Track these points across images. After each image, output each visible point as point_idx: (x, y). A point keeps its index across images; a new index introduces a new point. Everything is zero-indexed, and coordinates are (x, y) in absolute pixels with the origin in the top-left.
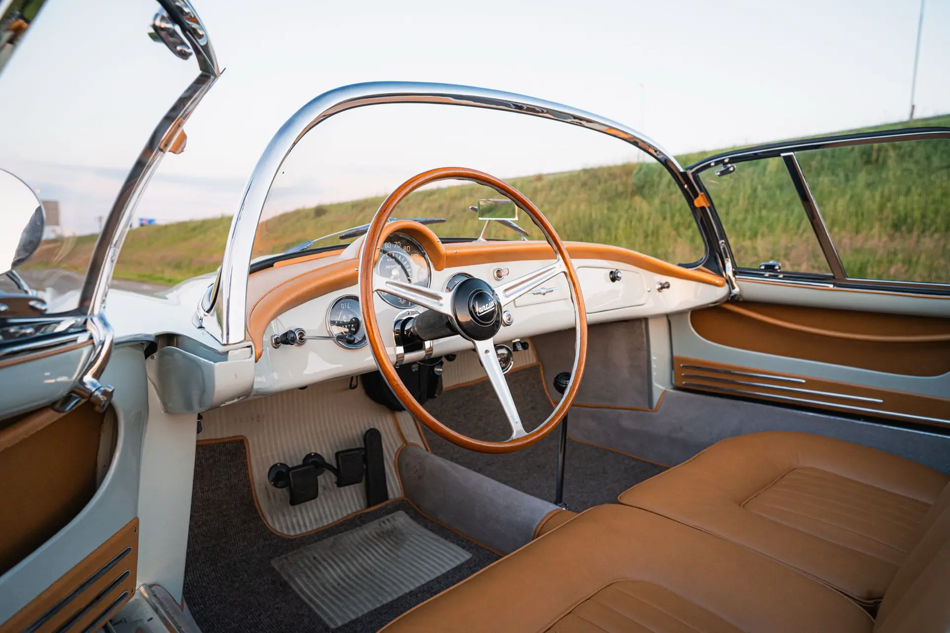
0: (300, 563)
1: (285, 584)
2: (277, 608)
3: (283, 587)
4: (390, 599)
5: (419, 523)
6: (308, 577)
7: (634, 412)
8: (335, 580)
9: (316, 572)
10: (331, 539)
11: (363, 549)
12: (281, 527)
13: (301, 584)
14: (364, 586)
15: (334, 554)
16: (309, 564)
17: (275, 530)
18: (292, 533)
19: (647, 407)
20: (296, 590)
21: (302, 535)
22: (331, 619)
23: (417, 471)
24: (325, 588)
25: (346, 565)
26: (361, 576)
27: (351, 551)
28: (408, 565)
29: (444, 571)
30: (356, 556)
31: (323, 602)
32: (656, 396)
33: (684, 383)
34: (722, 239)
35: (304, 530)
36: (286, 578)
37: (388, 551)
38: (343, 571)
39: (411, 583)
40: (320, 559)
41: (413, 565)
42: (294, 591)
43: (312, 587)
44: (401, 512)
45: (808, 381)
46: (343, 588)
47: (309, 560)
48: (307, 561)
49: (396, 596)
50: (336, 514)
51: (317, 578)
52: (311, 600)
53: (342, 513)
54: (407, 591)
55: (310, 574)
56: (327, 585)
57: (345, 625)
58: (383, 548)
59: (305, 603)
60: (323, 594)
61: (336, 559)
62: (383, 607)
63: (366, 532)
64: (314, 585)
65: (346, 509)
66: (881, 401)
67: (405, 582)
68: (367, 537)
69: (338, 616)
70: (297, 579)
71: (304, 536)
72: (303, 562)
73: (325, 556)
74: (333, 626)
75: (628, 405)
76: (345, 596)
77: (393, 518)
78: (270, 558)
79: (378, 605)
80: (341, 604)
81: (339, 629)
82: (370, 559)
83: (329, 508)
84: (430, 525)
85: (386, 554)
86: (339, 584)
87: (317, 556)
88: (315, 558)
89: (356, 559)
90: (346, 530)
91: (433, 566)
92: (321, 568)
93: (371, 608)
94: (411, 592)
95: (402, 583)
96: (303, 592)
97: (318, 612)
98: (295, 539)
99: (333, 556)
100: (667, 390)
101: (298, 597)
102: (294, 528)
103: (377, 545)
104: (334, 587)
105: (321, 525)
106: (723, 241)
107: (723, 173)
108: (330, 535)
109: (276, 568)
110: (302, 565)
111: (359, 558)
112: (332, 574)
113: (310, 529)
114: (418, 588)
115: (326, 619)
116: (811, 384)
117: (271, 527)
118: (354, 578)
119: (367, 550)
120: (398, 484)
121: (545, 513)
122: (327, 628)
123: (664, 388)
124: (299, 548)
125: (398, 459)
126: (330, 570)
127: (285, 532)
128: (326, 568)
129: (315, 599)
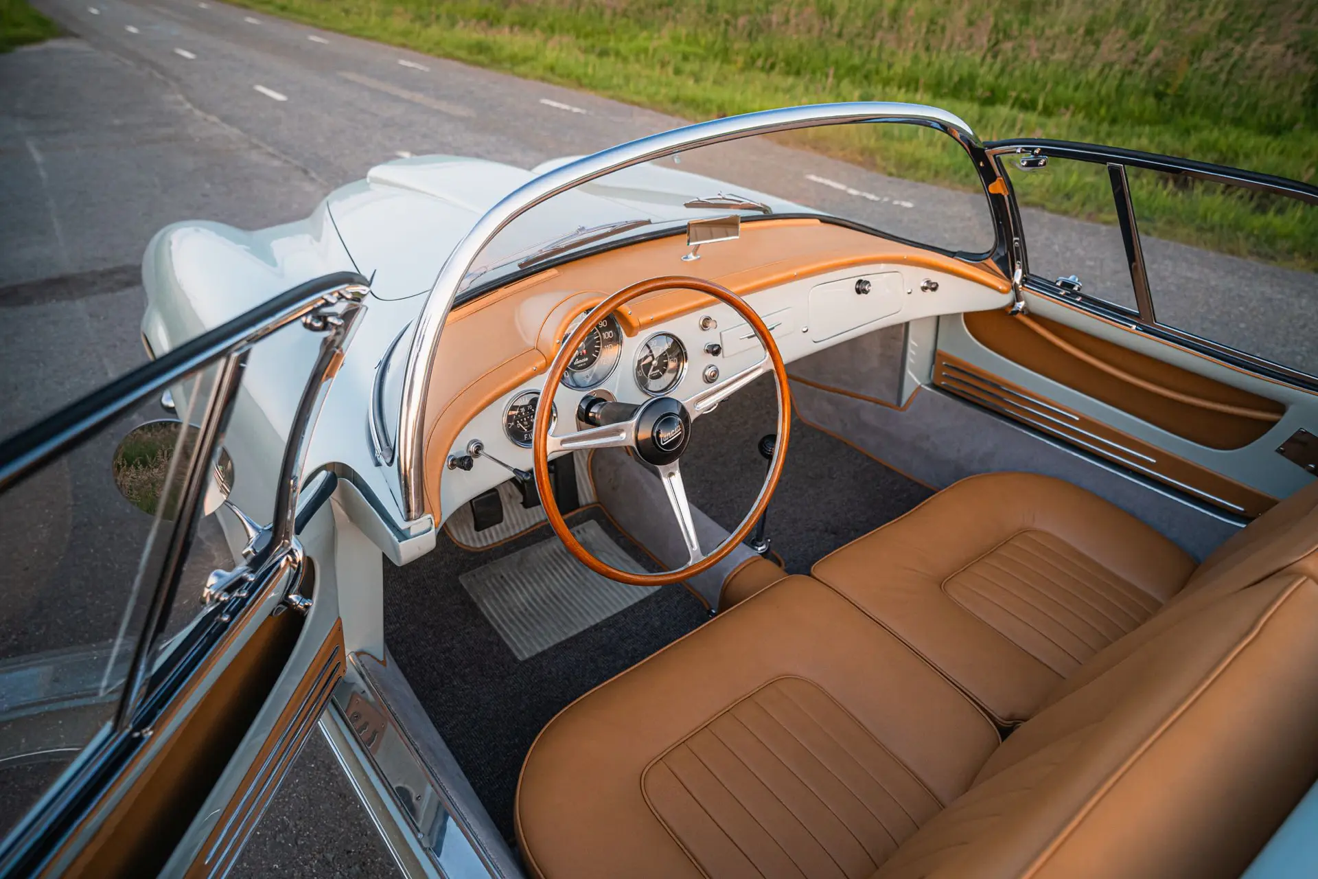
0: (487, 582)
1: (473, 605)
2: (468, 633)
3: (471, 609)
4: (575, 632)
5: (611, 537)
6: (496, 599)
7: (879, 406)
8: (522, 604)
9: (504, 594)
10: (518, 553)
11: (550, 567)
12: (467, 541)
13: (489, 607)
14: (552, 615)
15: (521, 573)
16: (497, 585)
17: (461, 543)
18: (479, 546)
19: (895, 403)
20: (485, 613)
21: (488, 548)
22: (518, 650)
23: (611, 479)
24: (513, 613)
25: (533, 587)
26: (548, 601)
27: (538, 570)
28: (595, 591)
29: (631, 603)
30: (544, 577)
31: (511, 630)
32: (908, 392)
33: (943, 383)
34: (1017, 235)
35: (490, 542)
36: (475, 599)
37: (576, 572)
38: (531, 595)
39: (597, 613)
40: (507, 579)
41: (600, 592)
42: (483, 615)
43: (500, 611)
44: (592, 522)
45: (1081, 418)
46: (531, 615)
47: (496, 579)
48: (494, 580)
49: (581, 629)
50: (524, 522)
51: (504, 600)
52: (499, 626)
53: (529, 521)
54: (593, 623)
55: (497, 596)
56: (515, 610)
57: (532, 658)
58: (572, 567)
59: (494, 629)
60: (511, 620)
61: (524, 581)
62: (568, 640)
63: (555, 547)
64: (502, 608)
65: (534, 517)
66: (1155, 461)
67: (591, 612)
68: (556, 553)
69: (525, 648)
70: (485, 601)
71: (491, 549)
72: (491, 582)
73: (512, 576)
74: (520, 658)
75: (872, 395)
76: (532, 625)
77: (584, 530)
78: (458, 574)
79: (563, 638)
80: (528, 634)
81: (526, 661)
82: (557, 580)
83: (515, 516)
84: (622, 540)
85: (574, 575)
86: (526, 609)
87: (505, 576)
88: (502, 577)
89: (543, 581)
90: (535, 542)
91: (620, 596)
92: (507, 588)
93: (558, 641)
94: (597, 625)
95: (588, 613)
96: (492, 617)
97: (507, 642)
98: (482, 552)
99: (520, 576)
100: (923, 386)
101: (487, 622)
102: (480, 540)
103: (565, 563)
104: (521, 613)
105: (507, 536)
106: (1018, 239)
107: (1030, 164)
108: (517, 549)
109: (465, 586)
110: (489, 585)
111: (546, 580)
112: (520, 597)
113: (496, 540)
114: (604, 620)
115: (514, 650)
116: (1085, 423)
117: (457, 541)
118: (541, 603)
119: (555, 569)
120: (590, 486)
121: (741, 560)
122: (515, 659)
123: (919, 383)
124: (486, 563)
125: (592, 459)
126: (518, 592)
127: (472, 545)
128: (513, 591)
129: (503, 626)
